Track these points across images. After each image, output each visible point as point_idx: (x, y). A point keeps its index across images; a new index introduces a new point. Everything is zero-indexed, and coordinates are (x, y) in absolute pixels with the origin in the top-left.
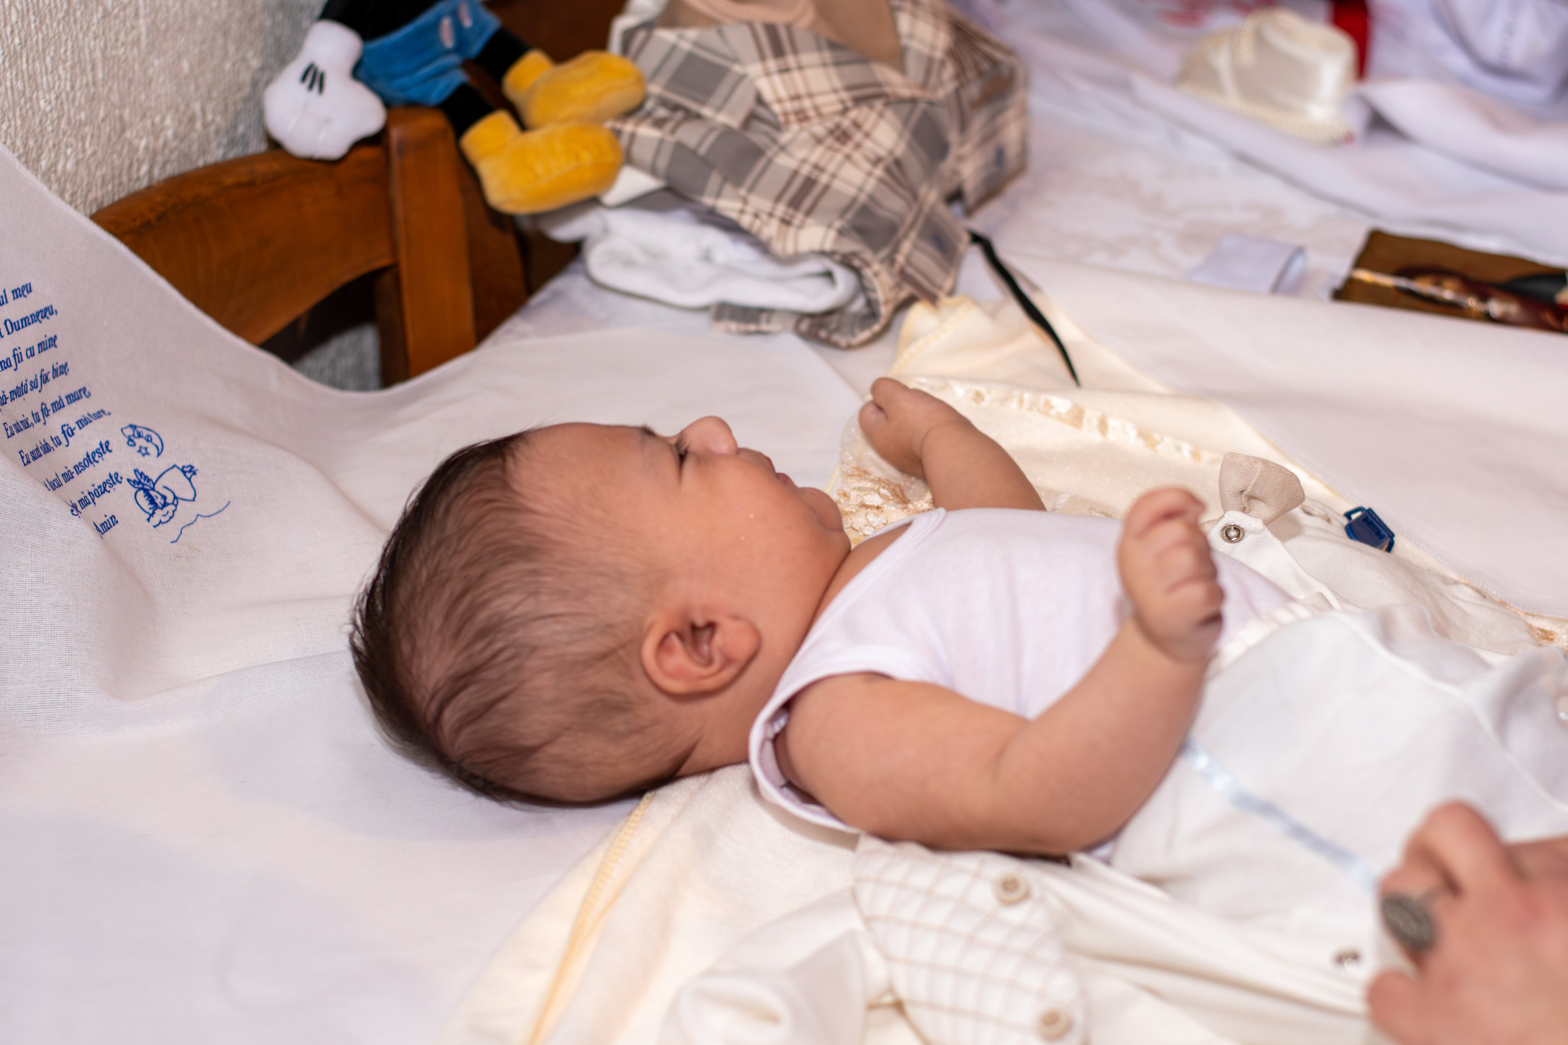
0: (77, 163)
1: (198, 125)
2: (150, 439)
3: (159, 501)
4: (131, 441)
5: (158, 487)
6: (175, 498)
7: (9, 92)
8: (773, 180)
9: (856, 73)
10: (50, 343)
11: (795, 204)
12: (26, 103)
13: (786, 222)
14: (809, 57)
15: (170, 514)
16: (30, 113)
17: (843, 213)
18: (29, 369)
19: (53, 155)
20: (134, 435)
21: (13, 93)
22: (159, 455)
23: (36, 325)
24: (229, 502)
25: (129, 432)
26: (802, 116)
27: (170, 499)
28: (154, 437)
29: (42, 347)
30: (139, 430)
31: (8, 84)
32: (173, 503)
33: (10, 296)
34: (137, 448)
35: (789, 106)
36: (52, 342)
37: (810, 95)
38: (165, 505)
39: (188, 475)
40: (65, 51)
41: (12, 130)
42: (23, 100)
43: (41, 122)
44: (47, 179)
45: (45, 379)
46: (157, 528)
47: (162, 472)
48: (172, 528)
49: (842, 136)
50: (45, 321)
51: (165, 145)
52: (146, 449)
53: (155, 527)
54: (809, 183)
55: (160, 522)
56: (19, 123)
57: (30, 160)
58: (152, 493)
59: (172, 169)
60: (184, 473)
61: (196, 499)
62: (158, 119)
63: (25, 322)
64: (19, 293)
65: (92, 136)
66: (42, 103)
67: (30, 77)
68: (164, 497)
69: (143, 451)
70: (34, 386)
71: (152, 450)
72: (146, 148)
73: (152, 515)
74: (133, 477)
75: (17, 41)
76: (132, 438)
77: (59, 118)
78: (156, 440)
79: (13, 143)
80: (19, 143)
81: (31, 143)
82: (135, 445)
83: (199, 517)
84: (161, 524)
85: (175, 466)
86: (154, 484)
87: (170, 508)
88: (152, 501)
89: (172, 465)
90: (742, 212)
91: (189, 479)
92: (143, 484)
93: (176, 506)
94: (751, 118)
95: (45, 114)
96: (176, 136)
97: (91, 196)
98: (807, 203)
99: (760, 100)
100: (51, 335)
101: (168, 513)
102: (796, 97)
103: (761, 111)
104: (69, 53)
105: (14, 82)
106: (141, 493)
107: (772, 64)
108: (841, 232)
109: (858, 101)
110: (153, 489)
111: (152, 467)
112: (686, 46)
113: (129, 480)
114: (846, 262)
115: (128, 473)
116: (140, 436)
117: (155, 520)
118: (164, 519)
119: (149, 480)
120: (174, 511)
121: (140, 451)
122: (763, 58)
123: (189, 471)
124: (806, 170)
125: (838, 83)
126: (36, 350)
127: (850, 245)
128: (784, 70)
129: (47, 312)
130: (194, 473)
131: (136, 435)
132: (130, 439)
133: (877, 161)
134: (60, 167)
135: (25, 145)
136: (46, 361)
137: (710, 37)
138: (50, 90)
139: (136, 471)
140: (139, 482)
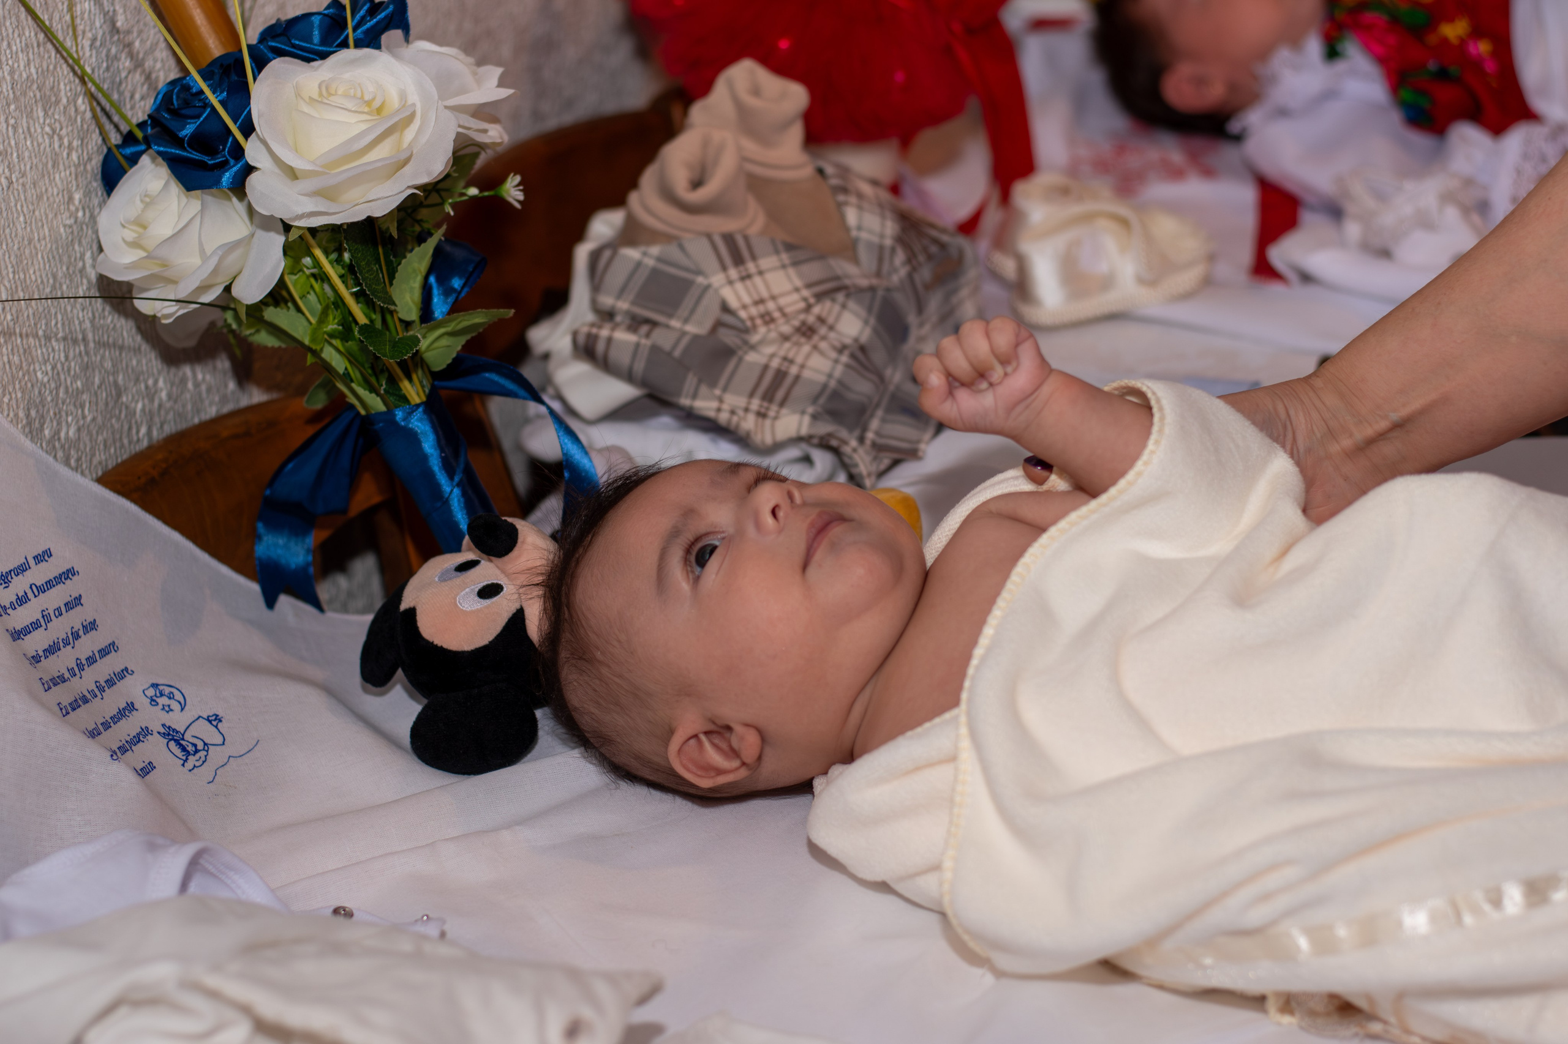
0: (79, 430)
1: (190, 385)
2: (172, 696)
3: (190, 748)
4: (153, 701)
5: (187, 736)
6: (205, 744)
7: (7, 367)
8: (746, 377)
9: (815, 271)
10: (76, 602)
11: (768, 397)
12: (24, 375)
13: (761, 415)
14: (768, 262)
15: (203, 758)
16: (29, 385)
17: (815, 400)
18: (59, 628)
19: (55, 424)
20: (156, 695)
21: (10, 367)
22: (182, 709)
23: (60, 587)
24: (258, 741)
25: (151, 692)
26: (768, 319)
27: (200, 746)
28: (176, 692)
29: (69, 606)
30: (161, 688)
31: (5, 359)
32: (204, 749)
33: (32, 562)
34: (161, 706)
35: (754, 311)
36: (77, 601)
37: (773, 298)
38: (197, 751)
39: (215, 723)
40: (56, 324)
41: (14, 402)
42: (21, 373)
43: (40, 393)
44: (52, 451)
45: (76, 636)
46: (192, 771)
47: (188, 724)
48: (206, 771)
49: (806, 331)
50: (68, 582)
51: (160, 406)
52: (169, 706)
53: (190, 771)
54: (780, 375)
55: (195, 766)
56: (19, 395)
57: (33, 431)
58: (182, 742)
59: (169, 429)
60: (210, 722)
61: (225, 743)
62: (150, 382)
63: (50, 584)
64: (40, 558)
65: (90, 403)
66: (39, 374)
67: (25, 351)
68: (195, 745)
69: (167, 709)
70: (66, 643)
71: (175, 706)
72: (143, 410)
73: (186, 761)
74: (162, 730)
75: (9, 317)
76: (155, 698)
77: (57, 388)
78: (178, 696)
79: (16, 415)
80: (21, 414)
81: (33, 413)
82: (158, 704)
83: (231, 758)
84: (195, 768)
85: (200, 717)
86: (183, 735)
87: (202, 754)
88: (184, 749)
89: (196, 717)
90: (719, 410)
91: (216, 727)
92: (172, 735)
93: (207, 751)
94: (718, 324)
95: (44, 385)
96: (169, 396)
97: (95, 461)
98: (780, 394)
99: (725, 308)
100: (75, 594)
101: (200, 758)
102: (761, 301)
103: (728, 319)
104: (59, 325)
105: (11, 357)
106: (172, 744)
107: (733, 273)
108: (815, 417)
109: (820, 297)
110: (183, 739)
111: (178, 720)
112: (650, 262)
113: (159, 733)
114: (824, 444)
115: (156, 727)
116: (162, 695)
117: (190, 764)
118: (197, 764)
119: (177, 732)
120: (206, 756)
121: (163, 709)
122: (724, 268)
123: (215, 720)
124: (775, 363)
125: (798, 283)
126: (63, 609)
127: (824, 428)
128: (746, 277)
129: (69, 574)
130: (220, 721)
131: (158, 695)
132: (152, 700)
133: (841, 349)
134: (63, 435)
135: (28, 416)
136: (75, 619)
137: (673, 252)
138: (46, 362)
139: (164, 725)
140: (169, 734)
